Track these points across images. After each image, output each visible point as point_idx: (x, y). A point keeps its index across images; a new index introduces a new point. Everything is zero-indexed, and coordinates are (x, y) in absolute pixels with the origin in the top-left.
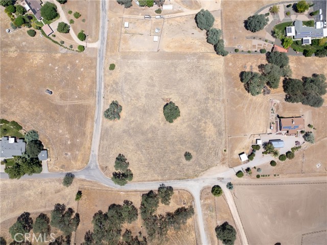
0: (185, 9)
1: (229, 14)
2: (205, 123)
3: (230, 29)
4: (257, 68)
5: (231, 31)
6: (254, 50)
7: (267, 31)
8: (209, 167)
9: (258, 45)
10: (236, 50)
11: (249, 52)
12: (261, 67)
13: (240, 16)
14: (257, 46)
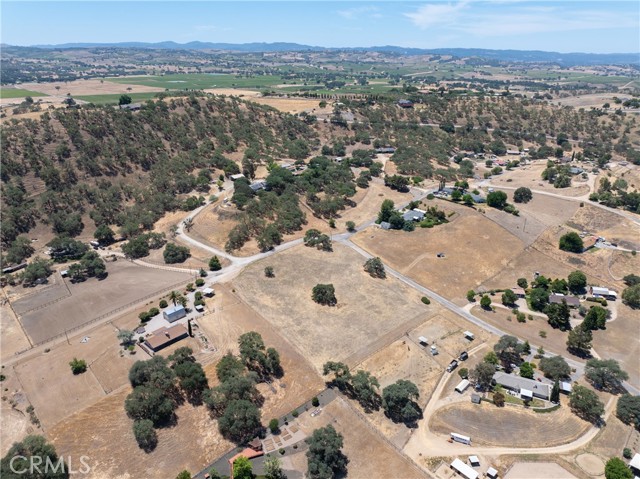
0: (442, 403)
1: (383, 456)
2: (278, 305)
3: (355, 430)
4: (264, 395)
5: (351, 428)
6: (291, 424)
7: (294, 471)
8: (240, 275)
9: (290, 437)
10: (316, 404)
11: (296, 415)
12: (260, 401)
13: (363, 464)
14: (291, 433)
